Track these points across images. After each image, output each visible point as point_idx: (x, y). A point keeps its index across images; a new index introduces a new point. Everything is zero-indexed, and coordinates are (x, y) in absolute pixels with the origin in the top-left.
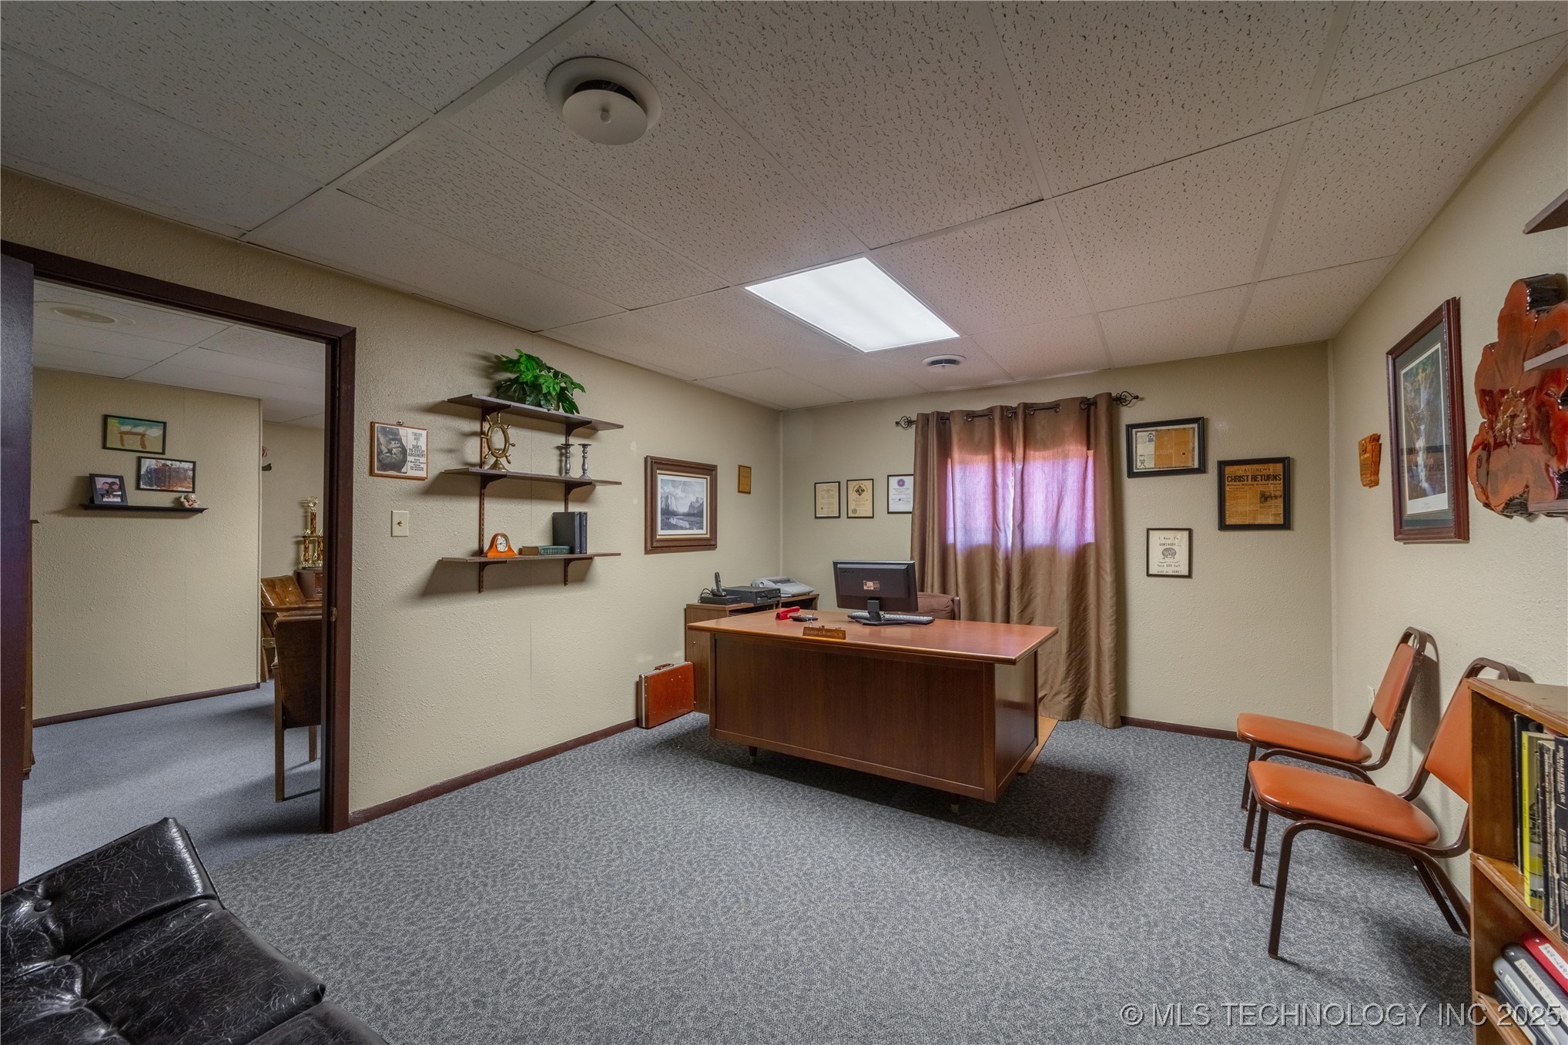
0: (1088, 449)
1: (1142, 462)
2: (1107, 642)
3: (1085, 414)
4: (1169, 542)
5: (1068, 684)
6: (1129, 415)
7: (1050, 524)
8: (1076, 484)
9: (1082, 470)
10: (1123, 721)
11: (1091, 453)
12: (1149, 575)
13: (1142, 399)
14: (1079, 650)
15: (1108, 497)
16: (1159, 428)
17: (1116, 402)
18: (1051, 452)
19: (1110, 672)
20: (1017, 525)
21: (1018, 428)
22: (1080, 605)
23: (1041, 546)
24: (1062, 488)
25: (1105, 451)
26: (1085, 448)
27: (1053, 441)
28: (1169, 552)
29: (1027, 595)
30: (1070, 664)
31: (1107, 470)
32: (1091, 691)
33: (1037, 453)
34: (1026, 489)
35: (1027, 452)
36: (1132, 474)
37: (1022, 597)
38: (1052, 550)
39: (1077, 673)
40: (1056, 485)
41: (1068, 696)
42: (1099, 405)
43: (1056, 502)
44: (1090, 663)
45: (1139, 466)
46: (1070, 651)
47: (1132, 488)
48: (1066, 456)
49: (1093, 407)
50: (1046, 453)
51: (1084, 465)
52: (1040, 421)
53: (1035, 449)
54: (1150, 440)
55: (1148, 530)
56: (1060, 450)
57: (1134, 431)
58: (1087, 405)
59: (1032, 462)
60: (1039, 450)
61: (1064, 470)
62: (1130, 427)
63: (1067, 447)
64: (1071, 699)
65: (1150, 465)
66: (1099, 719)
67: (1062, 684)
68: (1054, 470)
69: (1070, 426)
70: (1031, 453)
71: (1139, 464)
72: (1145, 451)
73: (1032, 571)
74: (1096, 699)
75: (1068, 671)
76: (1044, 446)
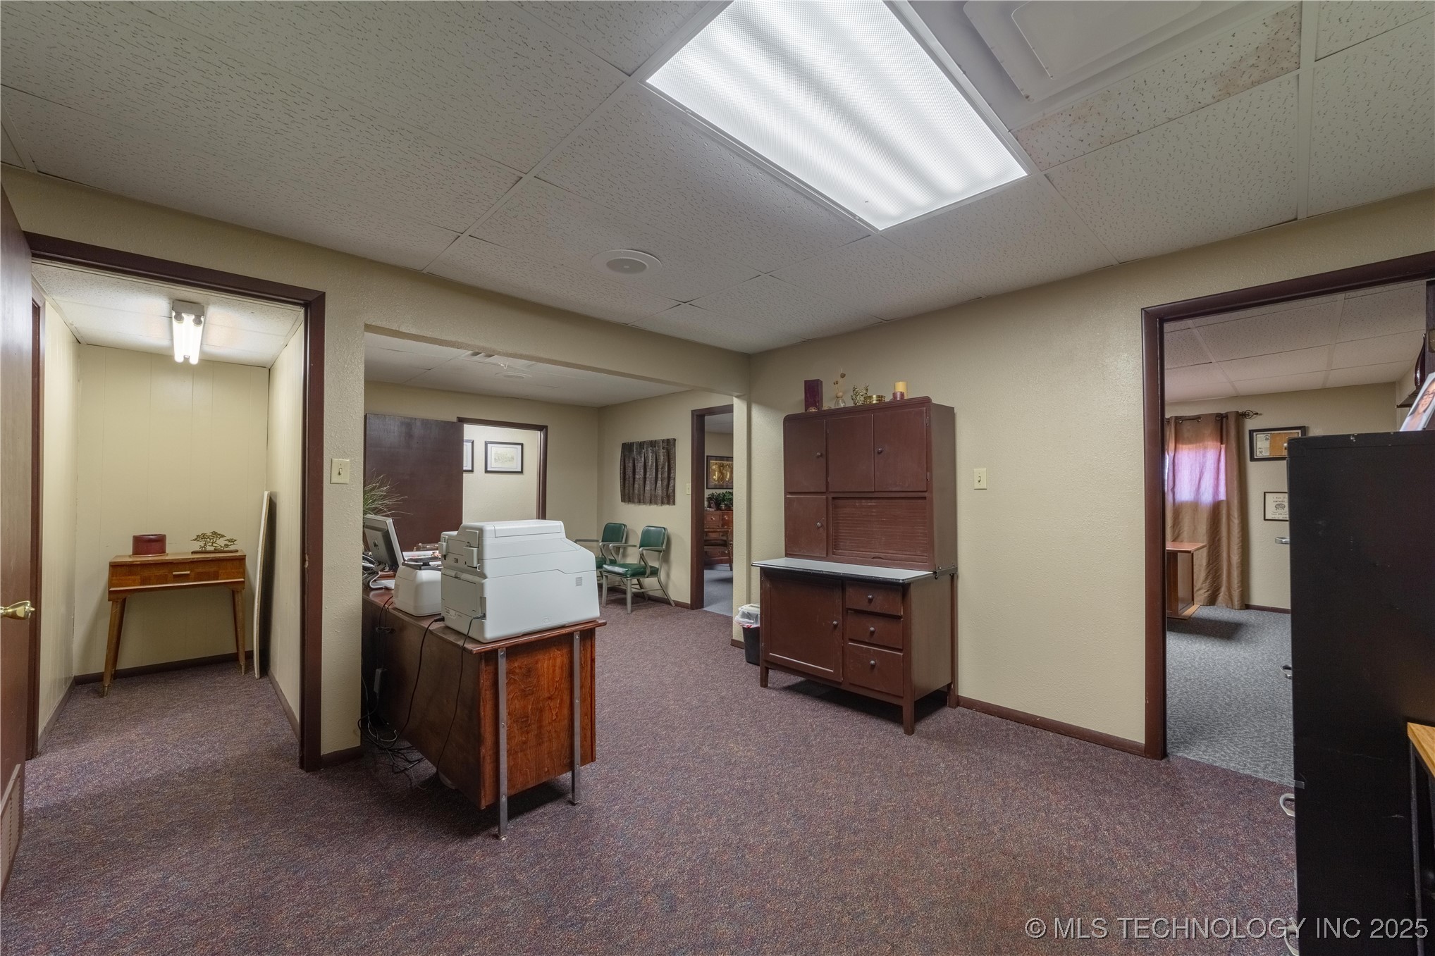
0: (1222, 444)
1: (1261, 452)
2: (1235, 559)
3: (1219, 425)
4: (1280, 500)
5: (1207, 584)
6: (1250, 424)
7: (1194, 489)
8: (1213, 465)
9: (1217, 457)
10: (1247, 606)
11: (1223, 446)
12: (1265, 520)
13: (1261, 414)
14: (1215, 564)
15: (1235, 473)
16: (1273, 432)
17: (1242, 416)
18: (1195, 445)
19: (1238, 577)
20: (1170, 488)
21: (1170, 431)
22: (1215, 537)
23: (1187, 502)
24: (1203, 467)
25: (1234, 446)
26: (1219, 444)
27: (1196, 439)
28: (1279, 506)
29: (1176, 533)
30: (1209, 572)
31: (1235, 457)
32: (1223, 589)
33: (1184, 446)
34: (1176, 468)
35: (1177, 445)
36: (1252, 459)
37: (1174, 533)
38: (1195, 505)
39: (1213, 578)
40: (1198, 465)
41: (1208, 591)
42: (1229, 417)
43: (1198, 476)
44: (1222, 572)
45: (1258, 454)
46: (1209, 564)
47: (1253, 468)
48: (1205, 448)
49: (1225, 419)
50: (1191, 446)
51: (1218, 454)
52: (1187, 428)
53: (1183, 444)
54: (1267, 439)
55: (1265, 493)
56: (1201, 444)
57: (1255, 433)
58: (1221, 419)
59: (1180, 452)
60: (1186, 444)
61: (1204, 456)
62: (1251, 432)
63: (1206, 443)
64: (1209, 593)
65: (1266, 454)
66: (1230, 605)
67: (1203, 583)
68: (1196, 456)
69: (1208, 430)
70: (1180, 446)
71: (1258, 453)
72: (1263, 445)
73: (1180, 517)
74: (1227, 593)
75: (1206, 578)
76: (1190, 442)
